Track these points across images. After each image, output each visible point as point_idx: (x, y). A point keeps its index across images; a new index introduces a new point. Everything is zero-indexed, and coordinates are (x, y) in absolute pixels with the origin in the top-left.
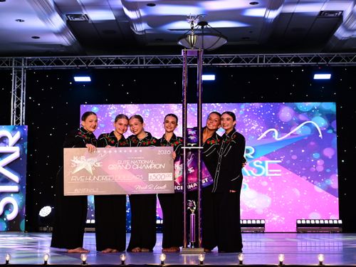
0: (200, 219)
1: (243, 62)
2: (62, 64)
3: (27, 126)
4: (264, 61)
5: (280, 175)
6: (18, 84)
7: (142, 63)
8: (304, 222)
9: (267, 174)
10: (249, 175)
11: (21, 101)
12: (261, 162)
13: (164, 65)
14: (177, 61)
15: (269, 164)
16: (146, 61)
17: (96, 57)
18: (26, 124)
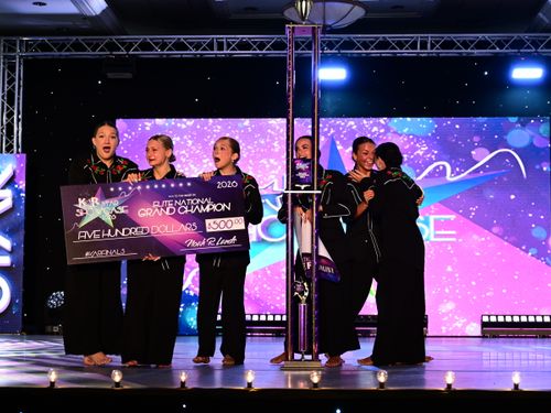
0: (314, 311)
1: (394, 48)
2: (85, 50)
3: (25, 155)
4: (429, 45)
5: (454, 239)
6: (9, 83)
7: (221, 48)
8: (493, 319)
9: (433, 239)
11: (15, 112)
12: (422, 218)
13: (258, 52)
14: (280, 46)
15: (436, 222)
16: (229, 45)
17: (143, 37)
18: (23, 152)
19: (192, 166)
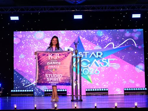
1: (97, 9)
2: (4, 11)
4: (107, 9)
5: (115, 66)
8: (127, 89)
9: (109, 66)
10: (100, 66)
12: (106, 60)
13: (56, 11)
15: (110, 60)
16: (47, 9)
17: (21, 7)
19: (35, 44)
